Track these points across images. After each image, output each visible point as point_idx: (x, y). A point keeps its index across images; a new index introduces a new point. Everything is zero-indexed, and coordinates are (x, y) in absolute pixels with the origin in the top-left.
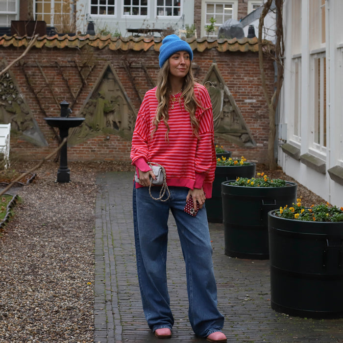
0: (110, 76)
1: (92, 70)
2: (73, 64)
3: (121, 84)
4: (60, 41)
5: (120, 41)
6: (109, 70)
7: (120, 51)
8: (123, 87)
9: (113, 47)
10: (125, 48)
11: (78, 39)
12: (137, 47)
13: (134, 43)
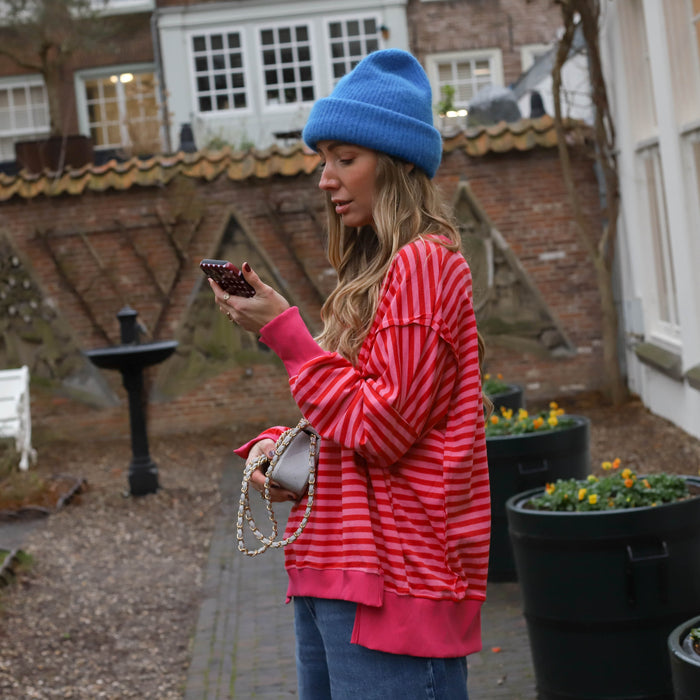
0: (238, 237)
1: (198, 229)
2: (153, 220)
3: (264, 252)
4: (122, 174)
5: (251, 159)
6: (233, 224)
7: (252, 181)
8: (268, 259)
9: (237, 173)
10: (263, 172)
11: (158, 164)
12: (289, 168)
13: (282, 160)
